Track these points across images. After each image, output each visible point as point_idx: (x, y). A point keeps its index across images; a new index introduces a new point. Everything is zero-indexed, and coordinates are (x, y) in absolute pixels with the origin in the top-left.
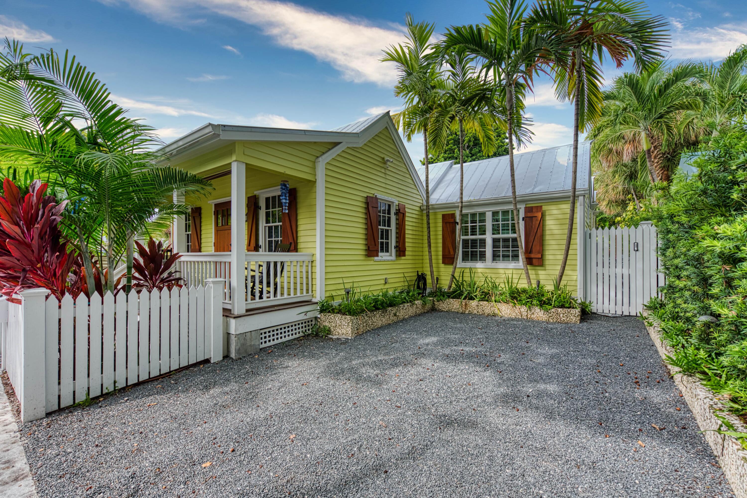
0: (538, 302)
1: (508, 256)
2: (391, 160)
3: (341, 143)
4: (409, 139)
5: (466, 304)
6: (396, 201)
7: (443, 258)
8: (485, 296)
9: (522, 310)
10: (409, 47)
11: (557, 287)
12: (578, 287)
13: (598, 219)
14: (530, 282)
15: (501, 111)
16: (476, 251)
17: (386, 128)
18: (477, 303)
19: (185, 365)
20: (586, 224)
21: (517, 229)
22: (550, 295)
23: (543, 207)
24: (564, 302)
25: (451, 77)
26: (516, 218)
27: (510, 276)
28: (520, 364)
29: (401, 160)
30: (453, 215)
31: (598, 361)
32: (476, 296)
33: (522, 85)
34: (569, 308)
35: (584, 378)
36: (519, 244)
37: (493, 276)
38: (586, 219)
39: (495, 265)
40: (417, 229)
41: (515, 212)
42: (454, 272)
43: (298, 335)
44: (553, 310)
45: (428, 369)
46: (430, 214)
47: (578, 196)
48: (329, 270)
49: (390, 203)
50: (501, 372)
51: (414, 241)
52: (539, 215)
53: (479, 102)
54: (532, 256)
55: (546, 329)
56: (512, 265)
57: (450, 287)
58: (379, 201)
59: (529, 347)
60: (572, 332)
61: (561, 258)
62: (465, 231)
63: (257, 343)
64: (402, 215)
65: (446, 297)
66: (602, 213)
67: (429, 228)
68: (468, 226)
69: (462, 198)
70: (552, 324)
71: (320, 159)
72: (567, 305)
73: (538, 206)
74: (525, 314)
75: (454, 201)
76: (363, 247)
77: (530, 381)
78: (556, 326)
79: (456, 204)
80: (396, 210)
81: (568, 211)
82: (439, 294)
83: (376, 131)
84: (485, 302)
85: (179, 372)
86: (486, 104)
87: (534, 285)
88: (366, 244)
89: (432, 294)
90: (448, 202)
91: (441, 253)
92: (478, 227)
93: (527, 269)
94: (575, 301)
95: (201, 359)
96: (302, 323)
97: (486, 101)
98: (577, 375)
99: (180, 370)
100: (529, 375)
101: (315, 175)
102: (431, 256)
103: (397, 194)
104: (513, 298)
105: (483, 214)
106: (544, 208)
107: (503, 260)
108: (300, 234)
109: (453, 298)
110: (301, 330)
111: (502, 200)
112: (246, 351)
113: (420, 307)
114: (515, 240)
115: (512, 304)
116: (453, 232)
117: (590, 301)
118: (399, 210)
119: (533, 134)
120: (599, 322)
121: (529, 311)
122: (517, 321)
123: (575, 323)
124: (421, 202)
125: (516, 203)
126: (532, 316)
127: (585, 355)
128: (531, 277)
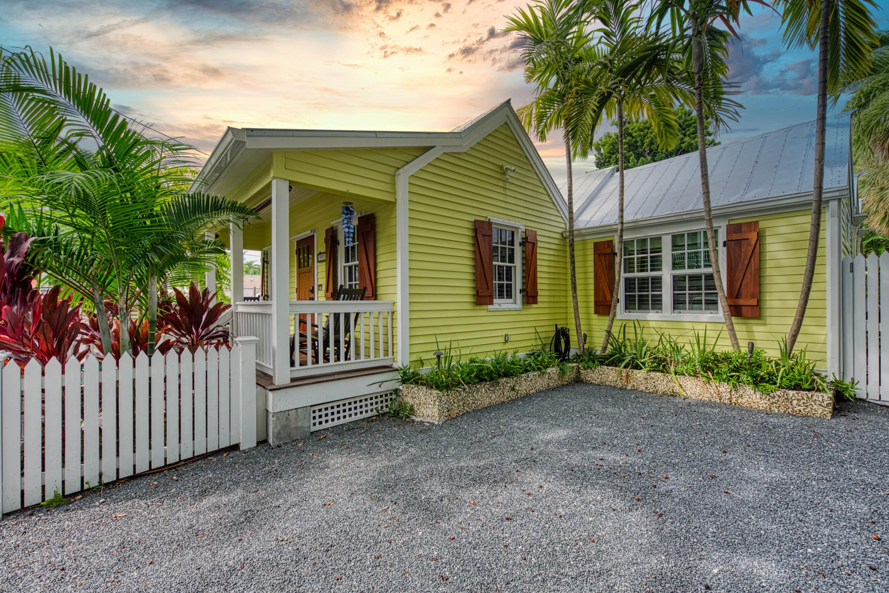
0: (749, 378)
1: (699, 302)
2: (513, 168)
3: (434, 147)
4: (543, 138)
5: (627, 376)
6: (522, 226)
7: (595, 305)
8: (659, 364)
9: (722, 389)
10: (541, 7)
11: (787, 353)
12: (829, 355)
13: (865, 243)
14: (737, 344)
15: (684, 79)
16: (647, 296)
17: (506, 123)
18: (645, 375)
19: (201, 453)
20: (842, 247)
21: (713, 259)
22: (772, 368)
23: (760, 222)
24: (801, 380)
25: (603, 40)
26: (710, 242)
27: (702, 333)
28: (703, 499)
29: (530, 169)
30: (610, 243)
31: (874, 508)
32: (643, 363)
33: (721, 33)
34: (809, 390)
35: (842, 553)
36: (717, 283)
37: (673, 332)
38: (843, 239)
39: (677, 316)
40: (556, 265)
41: (709, 234)
42: (610, 327)
43: (370, 414)
44: (778, 393)
45: (529, 494)
46: (575, 243)
47: (828, 202)
48: (415, 324)
49: (513, 230)
50: (661, 515)
51: (552, 282)
52: (753, 236)
53: (648, 69)
54: (741, 302)
55: (764, 427)
56: (705, 316)
57: (605, 348)
58: (493, 226)
59: (726, 463)
60: (817, 435)
61: (796, 304)
62: (629, 267)
63: (306, 425)
64: (531, 246)
65: (597, 362)
66: (872, 233)
67: (573, 262)
68: (633, 259)
69: (622, 217)
70: (776, 415)
71: (401, 171)
72: (806, 386)
73: (750, 223)
74: (726, 396)
75: (612, 222)
76: (471, 292)
77: (718, 544)
78: (784, 421)
79: (615, 227)
80: (523, 238)
81: (809, 227)
82: (586, 358)
83: (489, 128)
84: (658, 374)
85: (193, 462)
86: (661, 71)
87: (744, 350)
88: (474, 288)
89: (578, 358)
90: (603, 224)
91: (592, 299)
92: (649, 259)
93: (732, 324)
94: (823, 380)
95: (225, 444)
96: (376, 397)
97: (658, 66)
98: (825, 540)
99: (195, 459)
100: (717, 528)
101: (395, 193)
102: (577, 303)
103: (524, 216)
104: (706, 369)
105: (658, 239)
106: (762, 224)
107: (691, 309)
108: (380, 275)
109: (608, 365)
110: (374, 406)
111: (688, 216)
112: (289, 435)
113: (556, 377)
114: (709, 277)
115: (704, 379)
116: (611, 267)
117: (853, 379)
118: (526, 238)
119: (741, 106)
120: (872, 418)
121: (733, 393)
122: (711, 407)
123: (821, 418)
124: (564, 226)
125: (710, 220)
126: (740, 400)
127: (843, 491)
128: (739, 335)
